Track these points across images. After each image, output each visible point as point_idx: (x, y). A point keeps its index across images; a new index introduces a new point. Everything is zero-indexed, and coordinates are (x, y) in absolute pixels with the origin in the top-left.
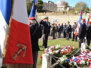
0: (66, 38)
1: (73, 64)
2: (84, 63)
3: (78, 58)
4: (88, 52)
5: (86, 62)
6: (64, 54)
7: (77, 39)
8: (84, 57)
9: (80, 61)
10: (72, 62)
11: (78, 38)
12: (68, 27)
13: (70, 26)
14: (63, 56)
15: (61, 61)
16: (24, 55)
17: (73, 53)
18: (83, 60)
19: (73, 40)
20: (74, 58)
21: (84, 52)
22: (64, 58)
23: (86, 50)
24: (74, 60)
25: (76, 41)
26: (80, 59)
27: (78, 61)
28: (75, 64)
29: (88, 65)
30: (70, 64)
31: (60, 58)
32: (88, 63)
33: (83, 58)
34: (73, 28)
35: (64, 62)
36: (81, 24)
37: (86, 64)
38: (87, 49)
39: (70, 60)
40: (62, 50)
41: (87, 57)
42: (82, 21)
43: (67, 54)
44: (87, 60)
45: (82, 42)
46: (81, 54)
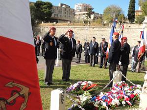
0: (89, 63)
1: (100, 105)
2: (118, 103)
3: (109, 95)
4: (124, 86)
5: (121, 102)
6: (86, 89)
7: (106, 64)
8: (118, 93)
9: (112, 100)
10: (99, 101)
12: (94, 46)
13: (97, 44)
14: (85, 93)
15: (82, 102)
17: (101, 88)
19: (101, 67)
20: (102, 95)
21: (117, 86)
22: (86, 96)
23: (120, 83)
24: (101, 99)
25: (106, 68)
26: (111, 97)
27: (109, 100)
28: (104, 105)
29: (124, 106)
30: (96, 105)
31: (80, 96)
32: (123, 102)
33: (115, 95)
34: (100, 47)
35: (87, 102)
36: (113, 40)
37: (121, 105)
38: (122, 80)
39: (96, 100)
40: (84, 84)
41: (122, 93)
43: (91, 90)
44: (123, 97)
46: (114, 89)
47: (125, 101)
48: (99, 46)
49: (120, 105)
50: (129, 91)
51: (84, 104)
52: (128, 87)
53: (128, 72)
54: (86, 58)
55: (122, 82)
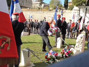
16: (8, 48)
27: (56, 54)
29: (64, 57)
36: (56, 20)
42: (57, 17)
44: (64, 53)
47: (65, 55)
49: (62, 57)
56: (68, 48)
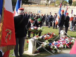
1: (54, 47)
2: (63, 47)
3: (58, 42)
4: (66, 38)
5: (64, 46)
6: (46, 39)
8: (63, 42)
9: (59, 45)
10: (53, 45)
11: (58, 26)
13: (52, 16)
14: (46, 41)
15: (44, 45)
17: (54, 39)
18: (62, 45)
19: (54, 28)
20: (54, 42)
21: (62, 38)
22: (46, 42)
23: (64, 36)
24: (54, 44)
26: (59, 43)
27: (58, 45)
28: (56, 47)
29: (66, 48)
30: (51, 47)
31: (43, 43)
32: (65, 46)
33: (61, 43)
35: (47, 46)
37: (64, 47)
40: (45, 36)
41: (65, 42)
43: (49, 39)
45: (61, 30)
47: (66, 46)
48: (53, 17)
50: (68, 41)
51: (45, 46)
52: (68, 38)
53: (68, 31)
54: (46, 23)
55: (65, 36)
56: (69, 40)
